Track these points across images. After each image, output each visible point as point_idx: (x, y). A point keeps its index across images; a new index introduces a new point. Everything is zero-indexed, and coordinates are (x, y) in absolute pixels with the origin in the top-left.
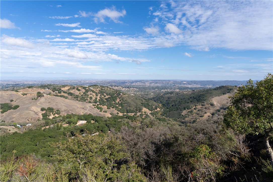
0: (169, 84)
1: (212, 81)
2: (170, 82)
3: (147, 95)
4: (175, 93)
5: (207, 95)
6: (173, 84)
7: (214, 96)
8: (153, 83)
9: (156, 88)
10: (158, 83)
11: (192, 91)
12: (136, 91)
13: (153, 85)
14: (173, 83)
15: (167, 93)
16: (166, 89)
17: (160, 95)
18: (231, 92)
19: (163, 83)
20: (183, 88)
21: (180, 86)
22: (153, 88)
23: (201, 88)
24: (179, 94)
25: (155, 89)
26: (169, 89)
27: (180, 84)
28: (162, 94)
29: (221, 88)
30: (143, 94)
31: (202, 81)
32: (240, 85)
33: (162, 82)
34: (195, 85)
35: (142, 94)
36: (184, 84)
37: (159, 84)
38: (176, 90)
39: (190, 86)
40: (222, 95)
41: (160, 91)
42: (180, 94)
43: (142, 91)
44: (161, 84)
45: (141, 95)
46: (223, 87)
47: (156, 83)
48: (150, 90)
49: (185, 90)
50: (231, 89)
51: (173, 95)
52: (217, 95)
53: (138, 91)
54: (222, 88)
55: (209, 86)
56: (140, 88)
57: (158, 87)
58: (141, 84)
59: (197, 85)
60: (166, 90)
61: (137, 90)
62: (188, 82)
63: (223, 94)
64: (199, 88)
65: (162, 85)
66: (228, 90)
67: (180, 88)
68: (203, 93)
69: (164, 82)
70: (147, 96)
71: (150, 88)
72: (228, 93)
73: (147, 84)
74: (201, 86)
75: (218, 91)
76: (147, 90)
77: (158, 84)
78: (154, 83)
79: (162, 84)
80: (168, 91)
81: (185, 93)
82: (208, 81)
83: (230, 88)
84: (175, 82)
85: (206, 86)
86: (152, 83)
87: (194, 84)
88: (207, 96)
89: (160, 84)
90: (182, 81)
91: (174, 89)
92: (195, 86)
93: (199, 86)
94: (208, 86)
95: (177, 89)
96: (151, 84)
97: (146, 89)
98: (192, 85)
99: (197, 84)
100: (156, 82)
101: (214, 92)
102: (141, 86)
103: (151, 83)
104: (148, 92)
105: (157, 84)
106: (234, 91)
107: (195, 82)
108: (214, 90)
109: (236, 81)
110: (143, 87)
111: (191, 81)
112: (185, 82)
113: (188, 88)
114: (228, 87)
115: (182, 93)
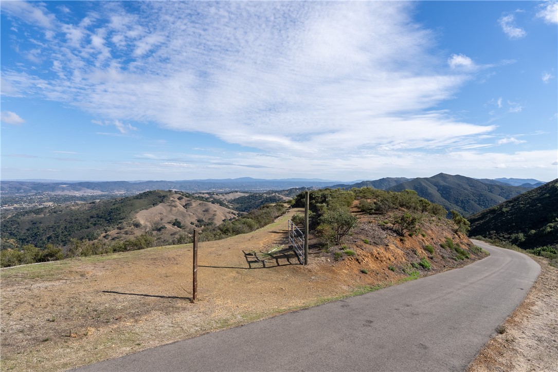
2: (25, 187)
4: (47, 211)
5: (125, 208)
6: (32, 191)
7: (138, 210)
11: (90, 203)
18: (165, 200)
23: (104, 196)
24: (60, 213)
27: (54, 190)
28: (10, 216)
29: (146, 195)
34: (89, 190)
36: (63, 189)
38: (46, 204)
40: (151, 207)
42: (61, 211)
50: (164, 197)
51: (43, 215)
54: (150, 194)
55: (120, 193)
59: (93, 191)
62: (73, 184)
63: (154, 205)
64: (99, 196)
66: (160, 197)
67: (55, 200)
69: (5, 186)
72: (161, 202)
74: (103, 193)
75: (144, 201)
81: (73, 208)
82: (115, 183)
83: (162, 194)
84: (39, 186)
85: (113, 192)
87: (88, 188)
88: (126, 212)
92: (89, 192)
93: (99, 193)
94: (117, 193)
95: (49, 201)
98: (82, 191)
99: (94, 188)
101: (137, 202)
106: (169, 198)
107: (89, 185)
108: (134, 198)
111: (80, 184)
112: (64, 186)
113: (74, 197)
114: (159, 193)
115: (68, 208)
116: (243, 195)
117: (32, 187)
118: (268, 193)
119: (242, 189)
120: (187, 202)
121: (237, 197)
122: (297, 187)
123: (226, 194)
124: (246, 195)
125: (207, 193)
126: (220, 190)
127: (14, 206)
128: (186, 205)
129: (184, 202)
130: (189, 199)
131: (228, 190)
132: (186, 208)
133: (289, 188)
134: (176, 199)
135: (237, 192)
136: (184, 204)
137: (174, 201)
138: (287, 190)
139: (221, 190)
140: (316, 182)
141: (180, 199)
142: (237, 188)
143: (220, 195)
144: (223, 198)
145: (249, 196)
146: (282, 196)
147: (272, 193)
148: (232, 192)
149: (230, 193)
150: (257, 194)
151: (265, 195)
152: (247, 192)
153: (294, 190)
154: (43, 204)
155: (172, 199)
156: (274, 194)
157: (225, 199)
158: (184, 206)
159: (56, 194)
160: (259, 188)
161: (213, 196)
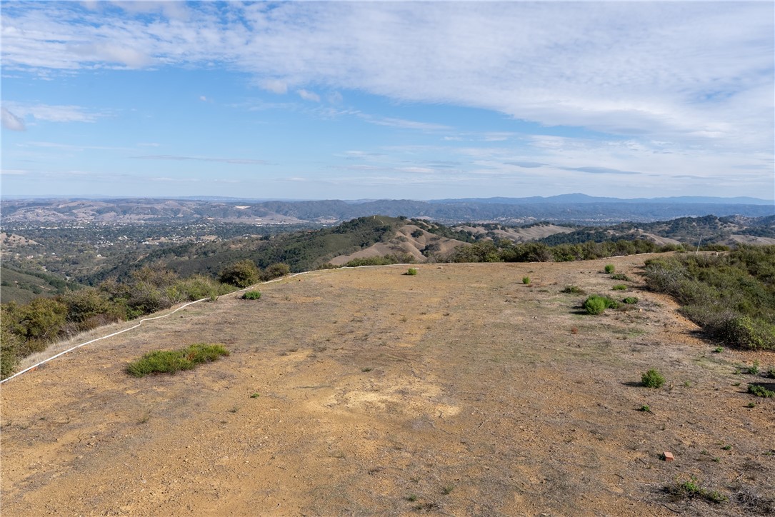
0: (180, 215)
1: (338, 201)
2: (185, 208)
3: (74, 263)
4: (194, 250)
5: (308, 251)
6: (195, 216)
7: (331, 254)
8: (112, 209)
9: (123, 231)
10: (132, 213)
11: (261, 239)
12: (21, 249)
13: (108, 219)
14: (197, 211)
15: (164, 252)
16: (166, 234)
17: (134, 259)
18: (384, 237)
19: (153, 211)
20: (234, 230)
21: (222, 221)
22: (109, 233)
23: (299, 226)
24: (211, 255)
25: (116, 236)
26: (177, 234)
27: (225, 215)
28: (142, 257)
29: (354, 224)
30: (58, 262)
31: (303, 202)
32: (422, 213)
33: (151, 208)
35: (49, 259)
36: (240, 213)
37: (137, 214)
38: (206, 238)
39: (259, 222)
40: (356, 250)
41: (140, 242)
42: (214, 252)
43: (52, 249)
44: (146, 217)
45: (47, 264)
46: (362, 220)
47: (125, 212)
48: (93, 242)
49: (240, 237)
50: (385, 229)
51: (187, 258)
52: (341, 251)
53: (34, 247)
54: (360, 225)
55: (328, 221)
56: (43, 234)
57: (130, 231)
58: (52, 219)
59: (284, 217)
60: (163, 239)
61: (31, 242)
62: (254, 205)
63: (362, 246)
64: (292, 226)
65: (149, 219)
66: (378, 231)
67: (221, 231)
68: (296, 245)
69: (158, 207)
70: (74, 266)
71: (92, 233)
72: (377, 241)
73: (84, 218)
74: (300, 222)
75: (346, 237)
76: (80, 244)
77: (132, 216)
78: (113, 214)
79: (150, 216)
80: (172, 244)
81: (233, 246)
82: (322, 203)
83: (384, 224)
84: (205, 208)
85: (317, 220)
86: (107, 212)
87: (278, 212)
88: (308, 257)
89: (142, 216)
90: (232, 203)
91: (198, 236)
92: (277, 220)
93: (292, 220)
94: (323, 221)
95: (211, 233)
96: (101, 217)
97: (77, 236)
98: (268, 217)
99: (287, 212)
100: (124, 206)
101: (333, 240)
102: (52, 224)
103: (99, 212)
104: (81, 251)
105: (127, 216)
106: (394, 234)
107: (279, 207)
108: (333, 232)
109: (408, 201)
110: (62, 230)
111: (267, 204)
112: (242, 208)
113: (252, 228)
114: (378, 223)
115: (224, 247)
116: (560, 230)
117: (194, 210)
118: (620, 227)
119: (564, 219)
120: (431, 243)
121: (546, 235)
122: (694, 217)
123: (523, 227)
124: (568, 231)
125: (483, 225)
126: (515, 220)
127: (160, 241)
128: (427, 248)
129: (423, 241)
130: (434, 235)
131: (531, 219)
132: (426, 256)
133: (674, 218)
134: (408, 236)
135: (547, 223)
136: (424, 246)
137: (403, 240)
138: (667, 223)
139: (518, 221)
140: (745, 206)
141: (415, 235)
142: (552, 215)
143: (511, 230)
144: (516, 236)
145: (573, 233)
146: (652, 236)
147: (630, 229)
148: (537, 225)
149: (532, 225)
150: (591, 228)
151: (611, 232)
152: (570, 226)
153: (685, 223)
154: (202, 237)
155: (399, 234)
156: (632, 231)
157: (521, 238)
158: (422, 251)
159: (227, 221)
160: (600, 218)
161: (496, 231)
